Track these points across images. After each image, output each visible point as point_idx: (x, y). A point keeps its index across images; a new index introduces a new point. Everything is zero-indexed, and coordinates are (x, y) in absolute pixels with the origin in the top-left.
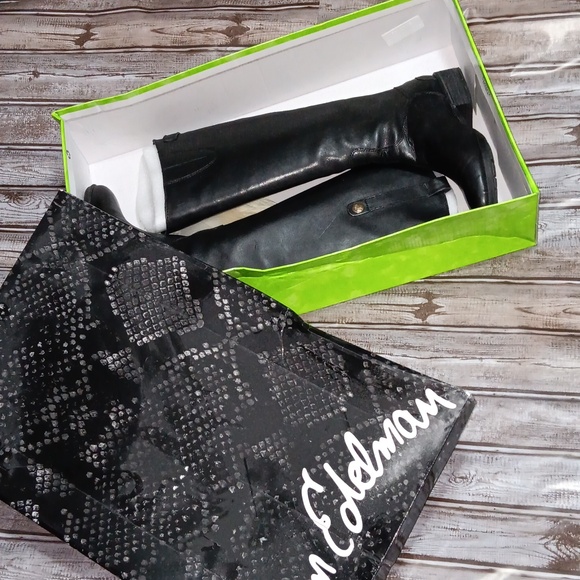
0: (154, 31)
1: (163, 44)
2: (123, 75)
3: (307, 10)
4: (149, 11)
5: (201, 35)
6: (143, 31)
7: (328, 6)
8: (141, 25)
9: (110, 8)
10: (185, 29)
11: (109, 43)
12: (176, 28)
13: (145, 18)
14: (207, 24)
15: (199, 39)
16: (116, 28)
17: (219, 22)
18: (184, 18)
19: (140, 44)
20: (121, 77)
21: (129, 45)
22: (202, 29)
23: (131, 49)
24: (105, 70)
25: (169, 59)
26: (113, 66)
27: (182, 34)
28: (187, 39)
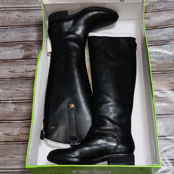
6: (5, 72)
8: (4, 69)
12: (20, 70)
22: (31, 70)
27: (23, 72)
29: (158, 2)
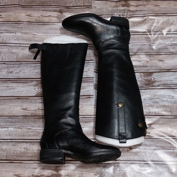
0: (27, 15)
1: (31, 21)
2: (15, 33)
3: (88, 9)
4: (23, 7)
5: (47, 18)
6: (22, 15)
7: (95, 7)
9: (6, 4)
10: (40, 15)
11: (8, 19)
12: (36, 14)
13: (23, 9)
14: (49, 13)
15: (46, 19)
16: (11, 13)
17: (54, 13)
18: (39, 10)
19: (22, 21)
20: (14, 34)
21: (17, 21)
22: (47, 15)
23: (18, 22)
24: (8, 31)
25: (35, 27)
26: (11, 29)
28: (41, 19)
29: (172, 45)
